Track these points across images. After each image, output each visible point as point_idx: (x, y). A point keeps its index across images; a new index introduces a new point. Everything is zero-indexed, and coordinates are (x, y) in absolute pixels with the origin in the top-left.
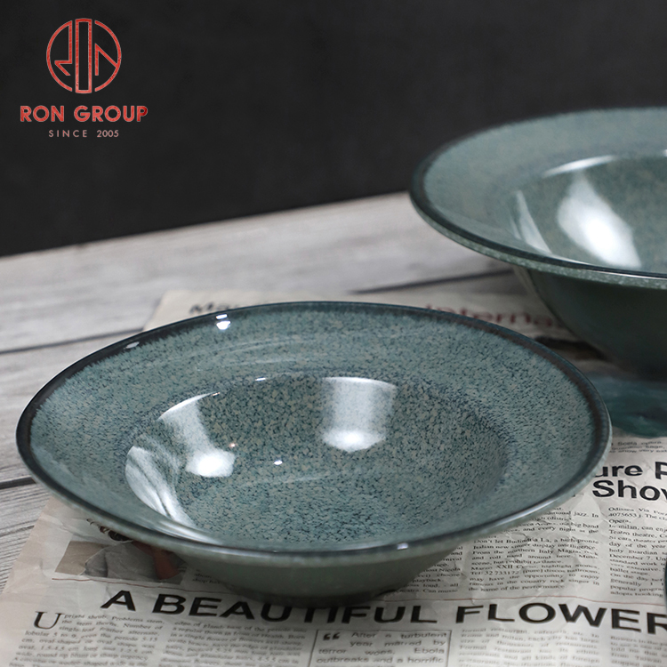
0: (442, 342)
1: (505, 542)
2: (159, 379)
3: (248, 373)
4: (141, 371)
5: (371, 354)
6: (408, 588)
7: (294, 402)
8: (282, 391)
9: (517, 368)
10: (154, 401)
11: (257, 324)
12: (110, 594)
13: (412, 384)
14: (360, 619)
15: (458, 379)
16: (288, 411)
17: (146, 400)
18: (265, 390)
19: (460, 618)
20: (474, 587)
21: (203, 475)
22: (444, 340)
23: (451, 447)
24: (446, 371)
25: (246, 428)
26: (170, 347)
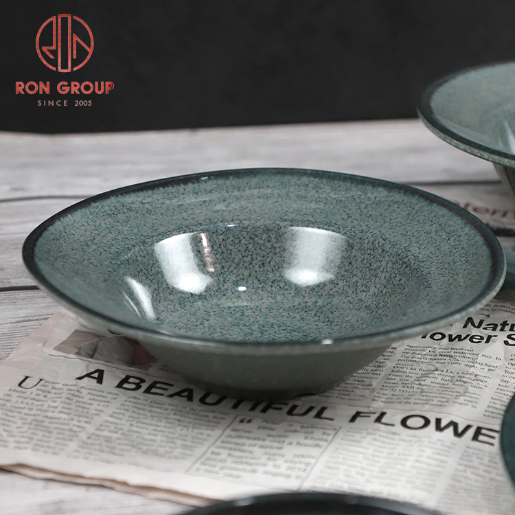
0: (404, 210)
1: (418, 370)
2: (172, 214)
3: (246, 218)
4: (159, 206)
5: (347, 214)
6: (326, 394)
7: (279, 245)
8: (271, 235)
9: (453, 234)
10: (162, 229)
11: (263, 182)
12: (88, 370)
13: (372, 239)
14: (276, 411)
15: (408, 239)
16: (273, 252)
17: (156, 228)
18: (257, 233)
19: (353, 419)
20: (376, 398)
21: (192, 292)
22: (406, 209)
23: (390, 290)
24: (401, 232)
25: (236, 260)
26: (188, 192)
